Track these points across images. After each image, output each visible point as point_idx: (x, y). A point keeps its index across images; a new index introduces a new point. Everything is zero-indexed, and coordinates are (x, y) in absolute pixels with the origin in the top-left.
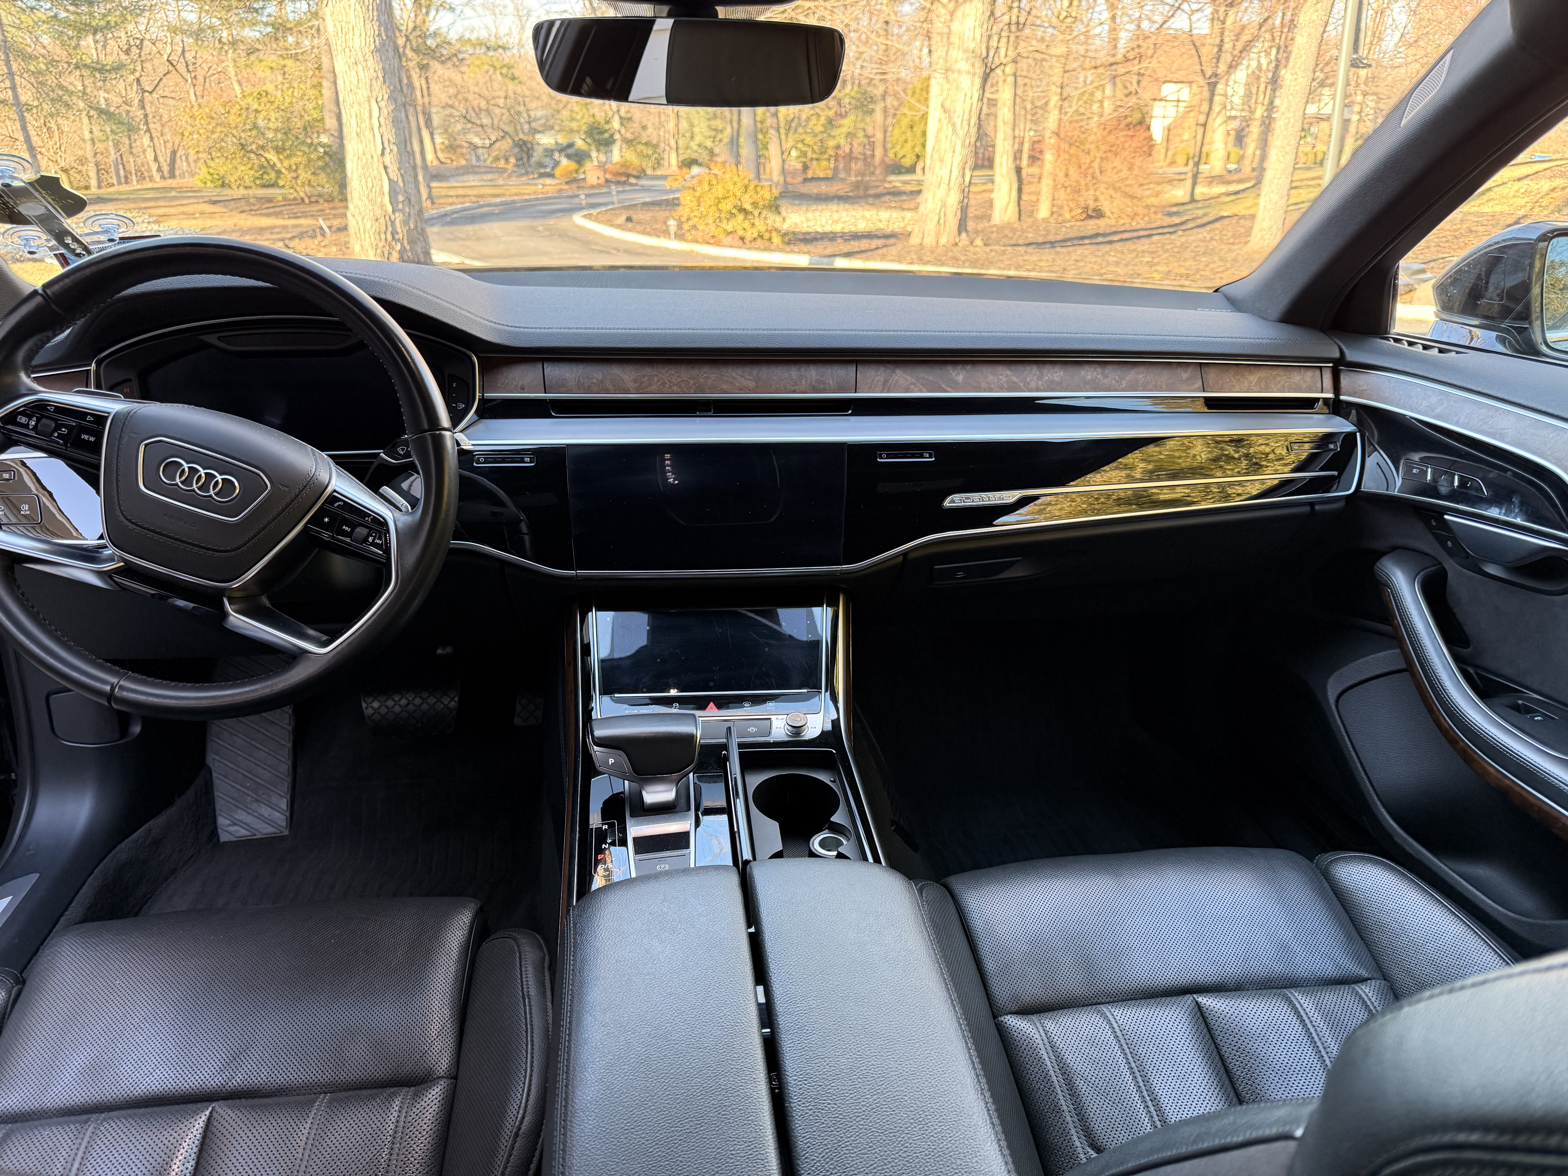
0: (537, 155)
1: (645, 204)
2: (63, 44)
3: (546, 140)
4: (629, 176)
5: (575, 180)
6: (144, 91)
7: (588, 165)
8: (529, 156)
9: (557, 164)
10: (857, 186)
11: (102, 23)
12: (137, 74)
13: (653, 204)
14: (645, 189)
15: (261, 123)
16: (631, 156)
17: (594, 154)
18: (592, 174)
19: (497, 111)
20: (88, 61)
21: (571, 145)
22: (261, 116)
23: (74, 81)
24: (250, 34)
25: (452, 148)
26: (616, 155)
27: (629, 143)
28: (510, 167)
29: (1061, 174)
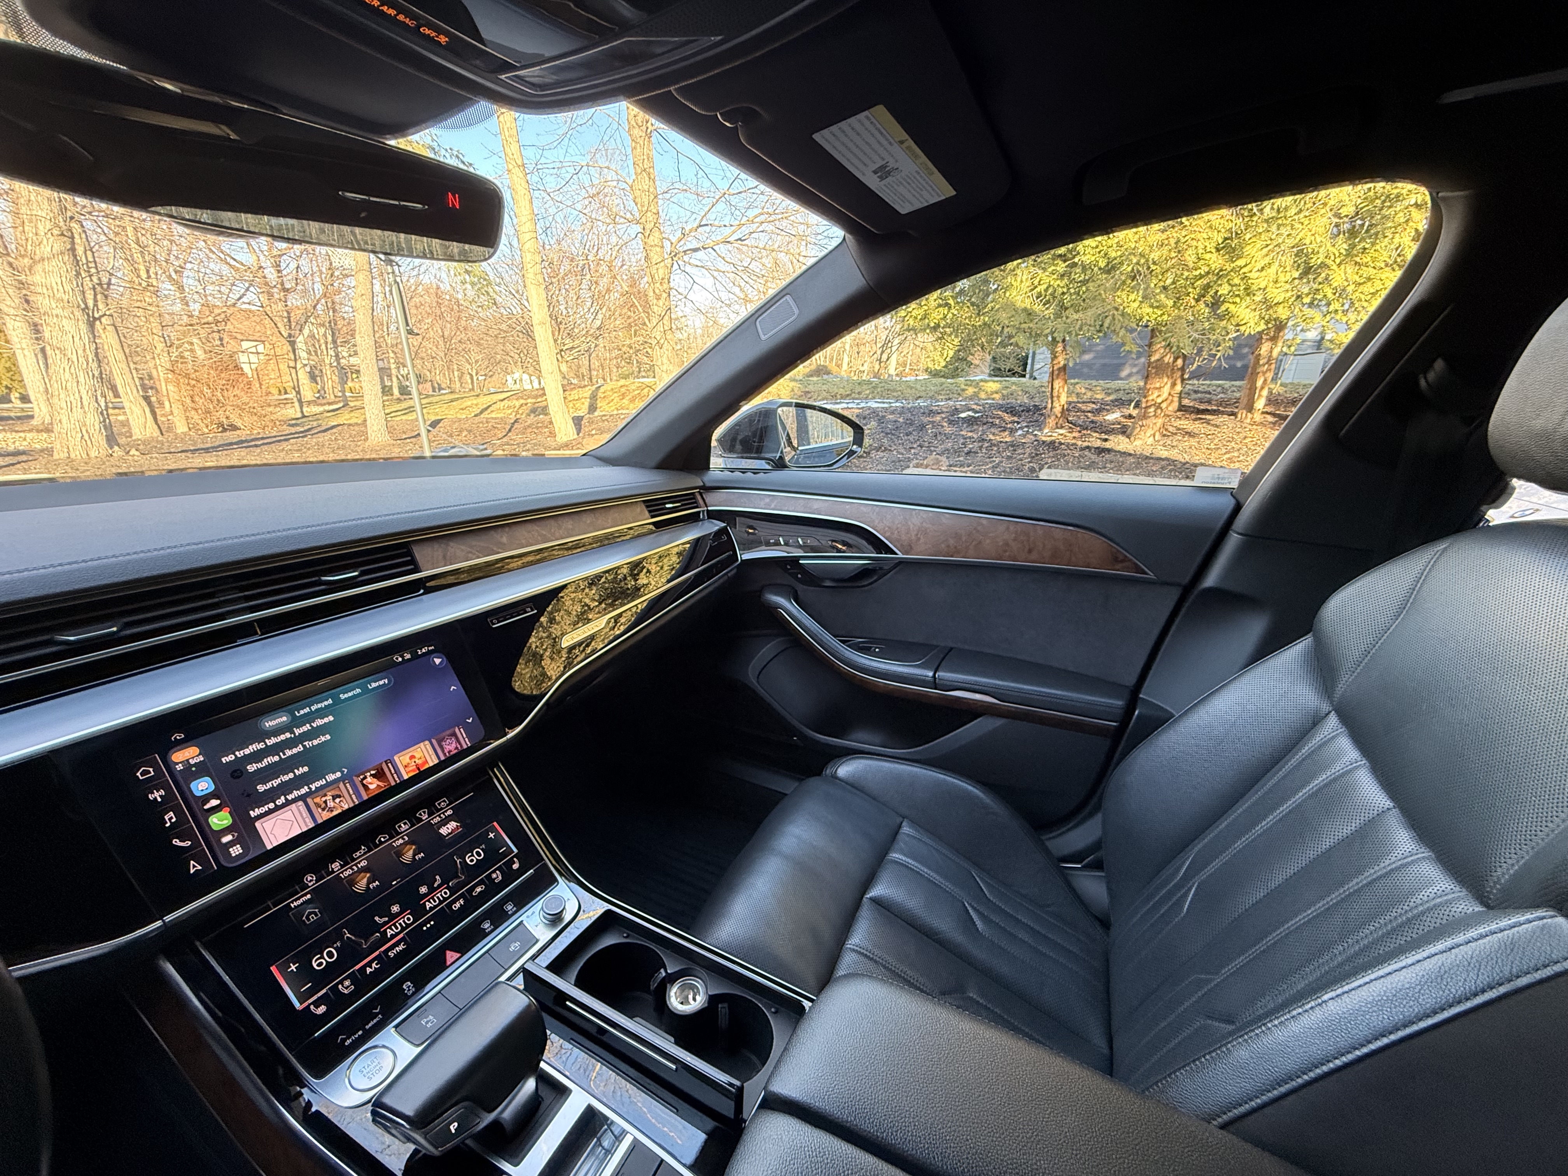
29: (188, 400)
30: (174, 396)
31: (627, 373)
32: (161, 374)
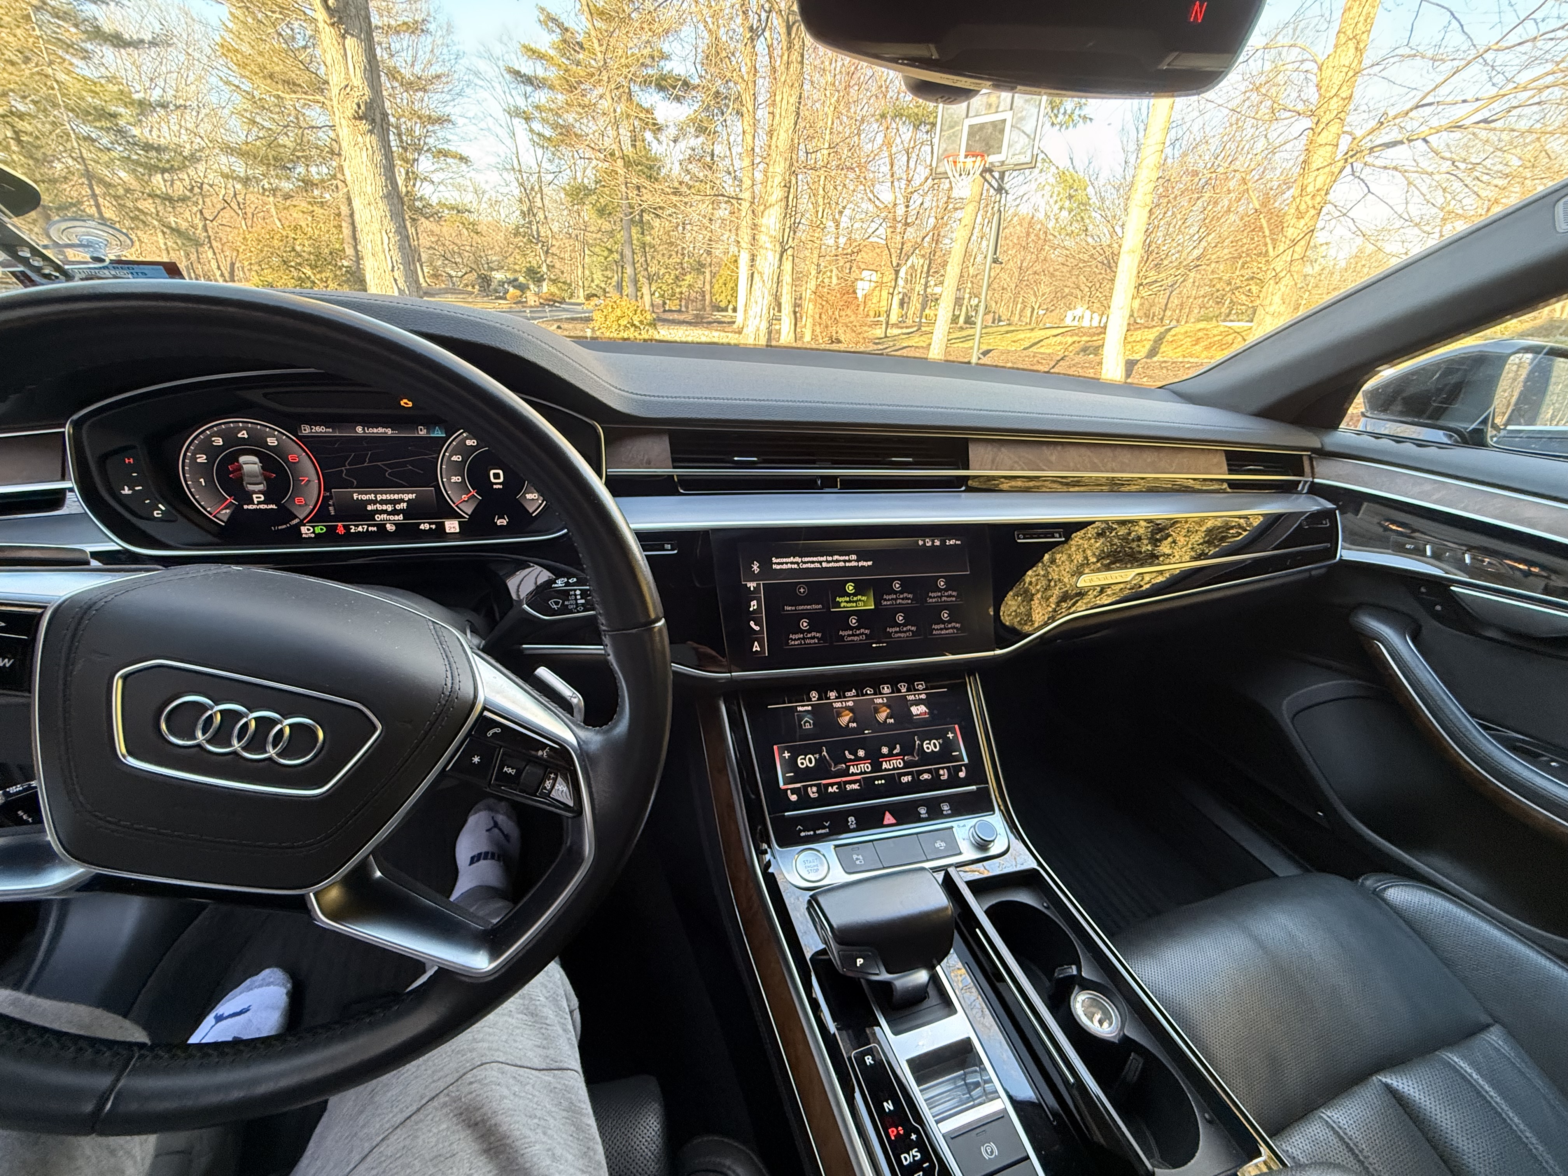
0: (494, 284)
1: (567, 319)
2: (137, 178)
3: (498, 276)
4: (555, 301)
5: (520, 302)
6: (206, 219)
7: (528, 294)
8: (489, 285)
9: (507, 292)
10: (697, 316)
11: (168, 166)
12: (200, 207)
13: (573, 319)
14: (565, 310)
15: (298, 248)
16: (554, 289)
17: (532, 286)
18: (531, 299)
19: (466, 254)
20: (158, 192)
21: (516, 280)
22: (298, 242)
23: (147, 205)
24: (286, 186)
25: (436, 276)
26: (545, 287)
27: (554, 281)
28: (476, 291)
29: (817, 316)
30: (810, 312)
31: (1211, 315)
32: (808, 295)
